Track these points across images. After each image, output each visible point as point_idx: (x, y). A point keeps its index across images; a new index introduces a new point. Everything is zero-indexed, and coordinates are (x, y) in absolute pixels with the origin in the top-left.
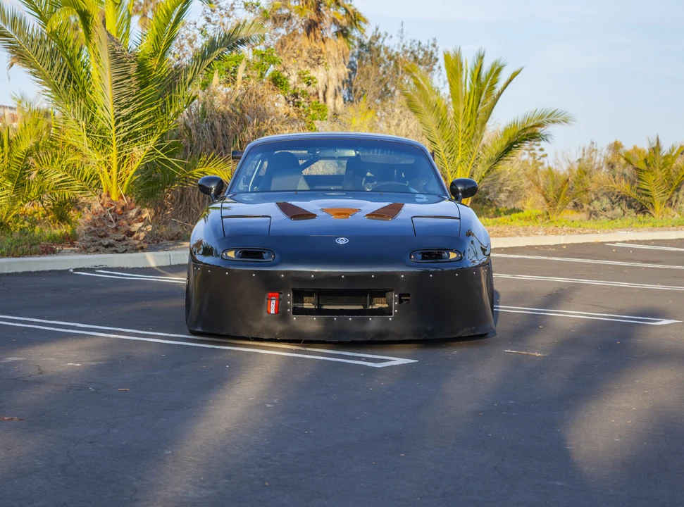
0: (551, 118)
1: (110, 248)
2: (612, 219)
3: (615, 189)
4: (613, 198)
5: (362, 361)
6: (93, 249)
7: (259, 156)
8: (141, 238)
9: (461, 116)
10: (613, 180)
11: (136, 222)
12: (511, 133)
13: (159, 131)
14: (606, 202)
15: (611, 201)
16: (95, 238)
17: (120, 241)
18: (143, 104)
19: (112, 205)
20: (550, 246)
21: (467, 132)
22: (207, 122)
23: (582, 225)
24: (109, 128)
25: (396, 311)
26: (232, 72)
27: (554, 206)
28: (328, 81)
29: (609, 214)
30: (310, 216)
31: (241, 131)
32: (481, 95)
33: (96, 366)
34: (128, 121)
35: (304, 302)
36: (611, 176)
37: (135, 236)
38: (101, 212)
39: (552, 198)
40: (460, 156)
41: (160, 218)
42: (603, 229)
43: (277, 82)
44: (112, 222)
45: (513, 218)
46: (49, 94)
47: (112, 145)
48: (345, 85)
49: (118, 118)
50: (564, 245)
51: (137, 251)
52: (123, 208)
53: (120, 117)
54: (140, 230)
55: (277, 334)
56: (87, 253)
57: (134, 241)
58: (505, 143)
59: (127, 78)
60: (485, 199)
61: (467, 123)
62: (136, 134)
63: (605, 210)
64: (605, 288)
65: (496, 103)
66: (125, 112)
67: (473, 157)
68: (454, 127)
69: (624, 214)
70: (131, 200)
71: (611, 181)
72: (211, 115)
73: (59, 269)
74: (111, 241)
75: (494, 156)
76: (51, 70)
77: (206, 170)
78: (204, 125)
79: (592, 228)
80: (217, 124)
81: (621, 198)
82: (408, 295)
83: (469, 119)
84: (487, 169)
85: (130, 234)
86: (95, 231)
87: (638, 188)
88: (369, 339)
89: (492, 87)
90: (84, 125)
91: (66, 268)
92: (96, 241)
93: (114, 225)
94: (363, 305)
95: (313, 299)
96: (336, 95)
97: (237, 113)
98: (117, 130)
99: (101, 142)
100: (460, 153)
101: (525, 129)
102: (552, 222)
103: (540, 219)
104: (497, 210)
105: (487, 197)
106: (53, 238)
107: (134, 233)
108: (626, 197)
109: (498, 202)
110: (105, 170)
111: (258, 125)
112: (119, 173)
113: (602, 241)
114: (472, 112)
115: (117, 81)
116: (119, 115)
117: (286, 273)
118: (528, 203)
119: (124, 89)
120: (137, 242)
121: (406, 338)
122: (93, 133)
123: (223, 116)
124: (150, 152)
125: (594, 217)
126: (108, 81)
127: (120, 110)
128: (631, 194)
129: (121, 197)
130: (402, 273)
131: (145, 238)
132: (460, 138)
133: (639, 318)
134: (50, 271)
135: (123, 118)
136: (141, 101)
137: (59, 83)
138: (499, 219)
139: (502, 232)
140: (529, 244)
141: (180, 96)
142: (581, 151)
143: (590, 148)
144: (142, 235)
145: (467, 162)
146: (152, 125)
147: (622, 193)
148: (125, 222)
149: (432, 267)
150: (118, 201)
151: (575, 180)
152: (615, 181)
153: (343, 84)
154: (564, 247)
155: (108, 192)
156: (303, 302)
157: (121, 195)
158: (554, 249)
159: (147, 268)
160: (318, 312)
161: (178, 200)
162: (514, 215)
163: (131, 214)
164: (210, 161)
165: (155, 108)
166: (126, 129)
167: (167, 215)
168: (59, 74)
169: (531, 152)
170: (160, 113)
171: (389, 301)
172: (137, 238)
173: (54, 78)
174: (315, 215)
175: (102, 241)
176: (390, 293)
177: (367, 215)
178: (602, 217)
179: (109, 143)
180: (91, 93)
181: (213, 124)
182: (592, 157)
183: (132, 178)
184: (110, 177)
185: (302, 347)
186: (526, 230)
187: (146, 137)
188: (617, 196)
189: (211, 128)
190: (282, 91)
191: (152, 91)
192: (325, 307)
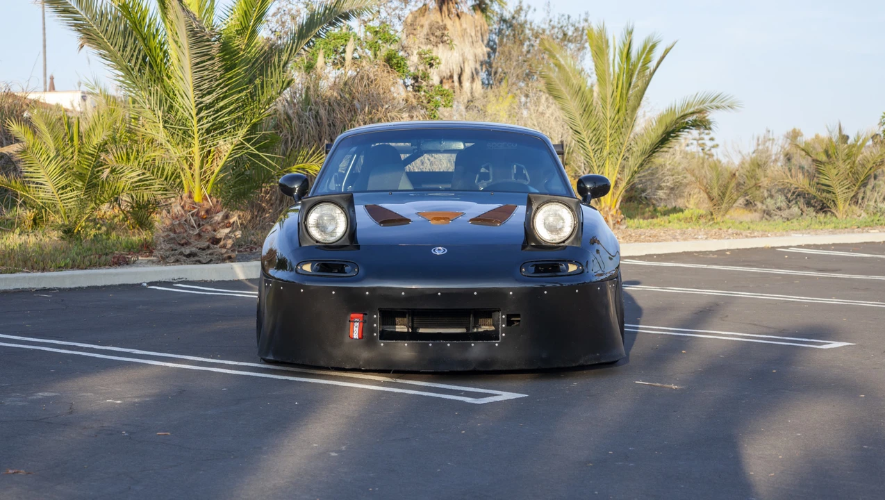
0: (714, 103)
1: (192, 258)
2: (788, 219)
3: (791, 185)
4: (789, 195)
5: (461, 395)
6: (173, 259)
7: (354, 149)
8: (229, 246)
9: (609, 100)
10: (789, 175)
11: (223, 227)
12: (668, 121)
13: (248, 121)
14: (780, 200)
15: (787, 198)
16: (175, 247)
17: (204, 249)
18: (229, 89)
19: (194, 208)
20: (711, 252)
21: (616, 119)
22: (311, 110)
23: (752, 226)
24: (190, 118)
25: (504, 335)
26: (342, 53)
27: (719, 205)
28: (464, 63)
29: (786, 213)
30: (403, 221)
31: (351, 121)
32: (631, 76)
33: (139, 403)
34: (212, 109)
35: (396, 325)
36: (787, 170)
37: (222, 243)
38: (182, 215)
39: (717, 195)
40: (608, 147)
41: (258, 222)
42: (776, 231)
43: (393, 63)
44: (194, 227)
45: (670, 219)
46: (121, 79)
47: (194, 138)
48: (484, 66)
49: (200, 106)
50: (728, 250)
51: (223, 261)
52: (208, 211)
53: (202, 105)
54: (227, 237)
55: (361, 363)
56: (166, 263)
57: (220, 250)
58: (660, 131)
59: (209, 60)
60: (641, 197)
61: (616, 109)
62: (222, 125)
63: (779, 209)
64: (769, 302)
65: (647, 85)
66: (208, 99)
67: (624, 148)
68: (602, 114)
69: (802, 214)
70: (217, 202)
71: (787, 176)
72: (316, 103)
73: (131, 283)
74: (194, 249)
75: (648, 147)
76: (123, 51)
77: (306, 166)
78: (307, 114)
79: (763, 231)
80: (322, 112)
81: (799, 195)
82: (518, 316)
83: (618, 105)
84: (640, 162)
85: (216, 241)
86: (174, 239)
87: (818, 184)
88: (471, 368)
89: (645, 67)
90: (160, 114)
91: (139, 282)
92: (176, 250)
93: (197, 231)
94: (466, 328)
95: (406, 320)
96: (473, 79)
97: (346, 100)
98: (199, 121)
99: (180, 134)
100: (608, 144)
101: (684, 116)
102: (717, 223)
103: (703, 221)
104: (655, 210)
105: (643, 195)
106: (130, 246)
107: (219, 240)
108: (805, 194)
109: (657, 200)
110: (186, 167)
111: (370, 113)
112: (203, 170)
113: (773, 246)
114: (621, 96)
115: (198, 63)
116: (201, 103)
117: (372, 290)
118: (692, 201)
119: (206, 73)
120: (224, 251)
121: (517, 367)
122: (172, 124)
123: (330, 104)
124: (238, 145)
125: (767, 217)
126: (187, 62)
127: (202, 97)
128: (810, 192)
129: (205, 198)
130: (511, 289)
131: (233, 245)
132: (608, 127)
133: (803, 340)
134: (120, 285)
135: (206, 106)
136: (227, 85)
137: (133, 66)
138: (655, 221)
139: (655, 236)
140: (686, 250)
141: (274, 80)
142: (755, 141)
143: (764, 137)
144: (230, 242)
145: (617, 155)
146: (240, 114)
147: (800, 189)
148: (209, 228)
149: (549, 283)
150: (202, 203)
151: (748, 174)
152: (791, 176)
153: (481, 65)
154: (728, 253)
155: (190, 192)
156: (394, 324)
157: (205, 196)
158: (716, 256)
159: (236, 281)
160: (412, 336)
161: (278, 202)
162: (673, 216)
163: (216, 218)
164: (311, 156)
165: (244, 93)
166: (210, 119)
167: (265, 218)
168: (132, 56)
169: (700, 142)
170: (250, 100)
171: (496, 323)
172: (224, 246)
173: (127, 61)
174: (410, 220)
175: (183, 249)
176: (497, 313)
177: (471, 220)
178: (776, 217)
179: (190, 136)
180: (169, 78)
181: (317, 112)
182: (768, 147)
183: (217, 175)
184: (192, 175)
185: (391, 378)
186: (684, 233)
187: (234, 128)
188: (794, 193)
189: (316, 117)
190: (400, 74)
191: (240, 74)
192: (421, 330)
